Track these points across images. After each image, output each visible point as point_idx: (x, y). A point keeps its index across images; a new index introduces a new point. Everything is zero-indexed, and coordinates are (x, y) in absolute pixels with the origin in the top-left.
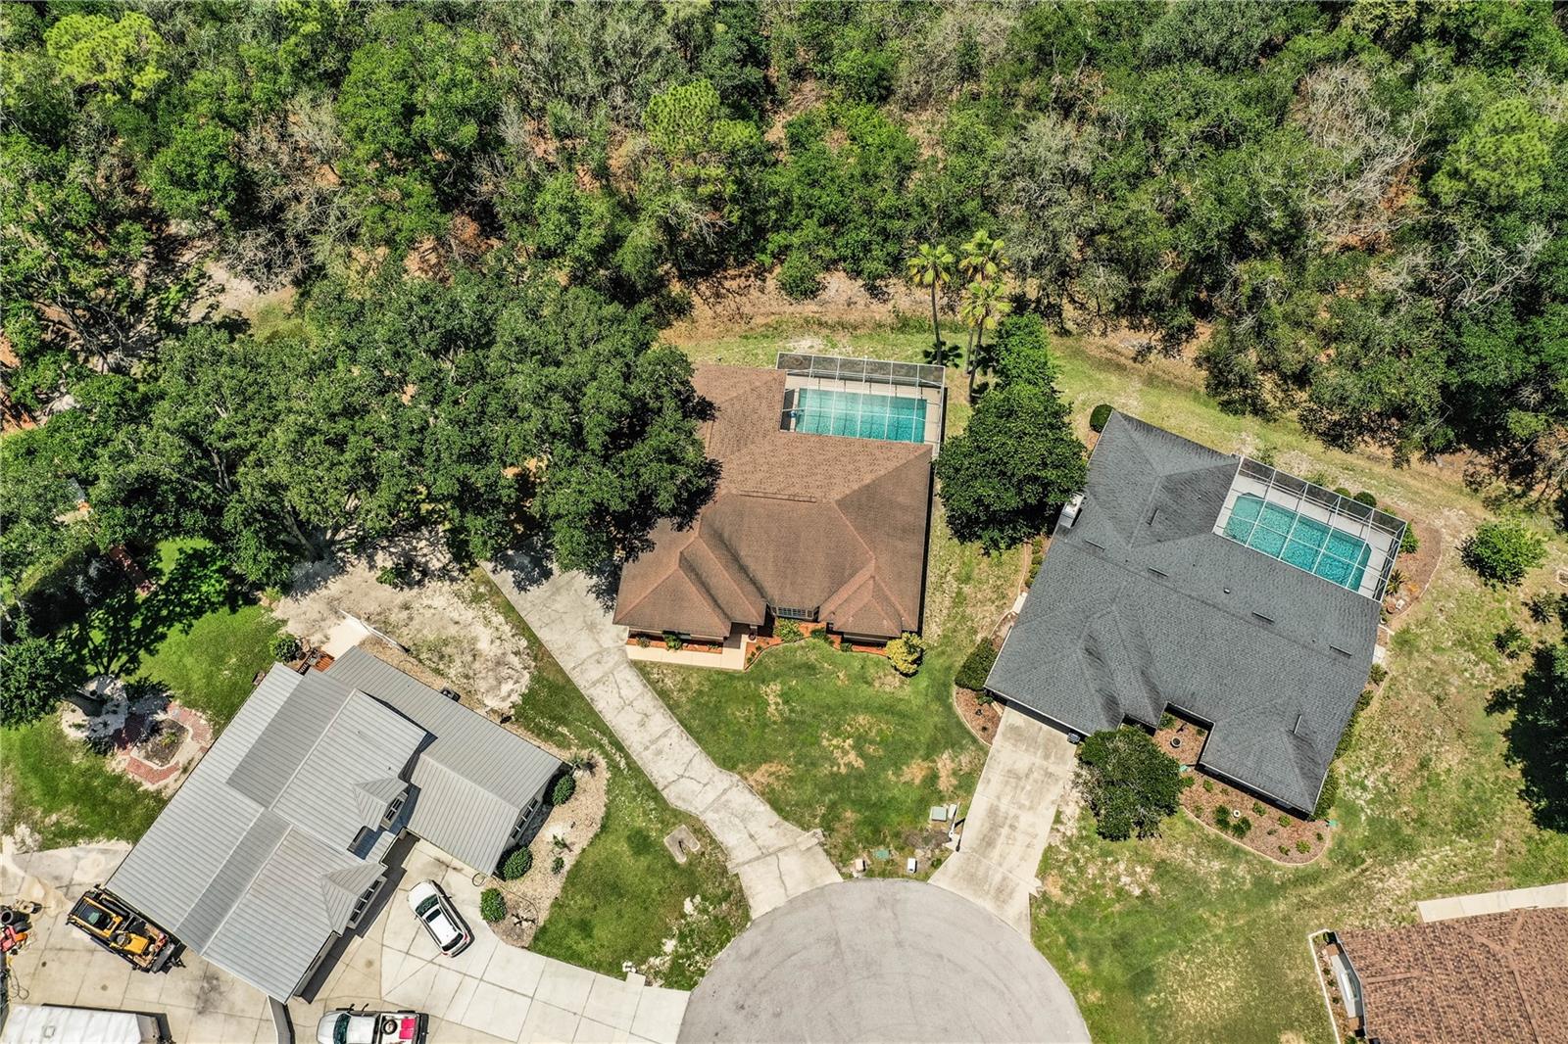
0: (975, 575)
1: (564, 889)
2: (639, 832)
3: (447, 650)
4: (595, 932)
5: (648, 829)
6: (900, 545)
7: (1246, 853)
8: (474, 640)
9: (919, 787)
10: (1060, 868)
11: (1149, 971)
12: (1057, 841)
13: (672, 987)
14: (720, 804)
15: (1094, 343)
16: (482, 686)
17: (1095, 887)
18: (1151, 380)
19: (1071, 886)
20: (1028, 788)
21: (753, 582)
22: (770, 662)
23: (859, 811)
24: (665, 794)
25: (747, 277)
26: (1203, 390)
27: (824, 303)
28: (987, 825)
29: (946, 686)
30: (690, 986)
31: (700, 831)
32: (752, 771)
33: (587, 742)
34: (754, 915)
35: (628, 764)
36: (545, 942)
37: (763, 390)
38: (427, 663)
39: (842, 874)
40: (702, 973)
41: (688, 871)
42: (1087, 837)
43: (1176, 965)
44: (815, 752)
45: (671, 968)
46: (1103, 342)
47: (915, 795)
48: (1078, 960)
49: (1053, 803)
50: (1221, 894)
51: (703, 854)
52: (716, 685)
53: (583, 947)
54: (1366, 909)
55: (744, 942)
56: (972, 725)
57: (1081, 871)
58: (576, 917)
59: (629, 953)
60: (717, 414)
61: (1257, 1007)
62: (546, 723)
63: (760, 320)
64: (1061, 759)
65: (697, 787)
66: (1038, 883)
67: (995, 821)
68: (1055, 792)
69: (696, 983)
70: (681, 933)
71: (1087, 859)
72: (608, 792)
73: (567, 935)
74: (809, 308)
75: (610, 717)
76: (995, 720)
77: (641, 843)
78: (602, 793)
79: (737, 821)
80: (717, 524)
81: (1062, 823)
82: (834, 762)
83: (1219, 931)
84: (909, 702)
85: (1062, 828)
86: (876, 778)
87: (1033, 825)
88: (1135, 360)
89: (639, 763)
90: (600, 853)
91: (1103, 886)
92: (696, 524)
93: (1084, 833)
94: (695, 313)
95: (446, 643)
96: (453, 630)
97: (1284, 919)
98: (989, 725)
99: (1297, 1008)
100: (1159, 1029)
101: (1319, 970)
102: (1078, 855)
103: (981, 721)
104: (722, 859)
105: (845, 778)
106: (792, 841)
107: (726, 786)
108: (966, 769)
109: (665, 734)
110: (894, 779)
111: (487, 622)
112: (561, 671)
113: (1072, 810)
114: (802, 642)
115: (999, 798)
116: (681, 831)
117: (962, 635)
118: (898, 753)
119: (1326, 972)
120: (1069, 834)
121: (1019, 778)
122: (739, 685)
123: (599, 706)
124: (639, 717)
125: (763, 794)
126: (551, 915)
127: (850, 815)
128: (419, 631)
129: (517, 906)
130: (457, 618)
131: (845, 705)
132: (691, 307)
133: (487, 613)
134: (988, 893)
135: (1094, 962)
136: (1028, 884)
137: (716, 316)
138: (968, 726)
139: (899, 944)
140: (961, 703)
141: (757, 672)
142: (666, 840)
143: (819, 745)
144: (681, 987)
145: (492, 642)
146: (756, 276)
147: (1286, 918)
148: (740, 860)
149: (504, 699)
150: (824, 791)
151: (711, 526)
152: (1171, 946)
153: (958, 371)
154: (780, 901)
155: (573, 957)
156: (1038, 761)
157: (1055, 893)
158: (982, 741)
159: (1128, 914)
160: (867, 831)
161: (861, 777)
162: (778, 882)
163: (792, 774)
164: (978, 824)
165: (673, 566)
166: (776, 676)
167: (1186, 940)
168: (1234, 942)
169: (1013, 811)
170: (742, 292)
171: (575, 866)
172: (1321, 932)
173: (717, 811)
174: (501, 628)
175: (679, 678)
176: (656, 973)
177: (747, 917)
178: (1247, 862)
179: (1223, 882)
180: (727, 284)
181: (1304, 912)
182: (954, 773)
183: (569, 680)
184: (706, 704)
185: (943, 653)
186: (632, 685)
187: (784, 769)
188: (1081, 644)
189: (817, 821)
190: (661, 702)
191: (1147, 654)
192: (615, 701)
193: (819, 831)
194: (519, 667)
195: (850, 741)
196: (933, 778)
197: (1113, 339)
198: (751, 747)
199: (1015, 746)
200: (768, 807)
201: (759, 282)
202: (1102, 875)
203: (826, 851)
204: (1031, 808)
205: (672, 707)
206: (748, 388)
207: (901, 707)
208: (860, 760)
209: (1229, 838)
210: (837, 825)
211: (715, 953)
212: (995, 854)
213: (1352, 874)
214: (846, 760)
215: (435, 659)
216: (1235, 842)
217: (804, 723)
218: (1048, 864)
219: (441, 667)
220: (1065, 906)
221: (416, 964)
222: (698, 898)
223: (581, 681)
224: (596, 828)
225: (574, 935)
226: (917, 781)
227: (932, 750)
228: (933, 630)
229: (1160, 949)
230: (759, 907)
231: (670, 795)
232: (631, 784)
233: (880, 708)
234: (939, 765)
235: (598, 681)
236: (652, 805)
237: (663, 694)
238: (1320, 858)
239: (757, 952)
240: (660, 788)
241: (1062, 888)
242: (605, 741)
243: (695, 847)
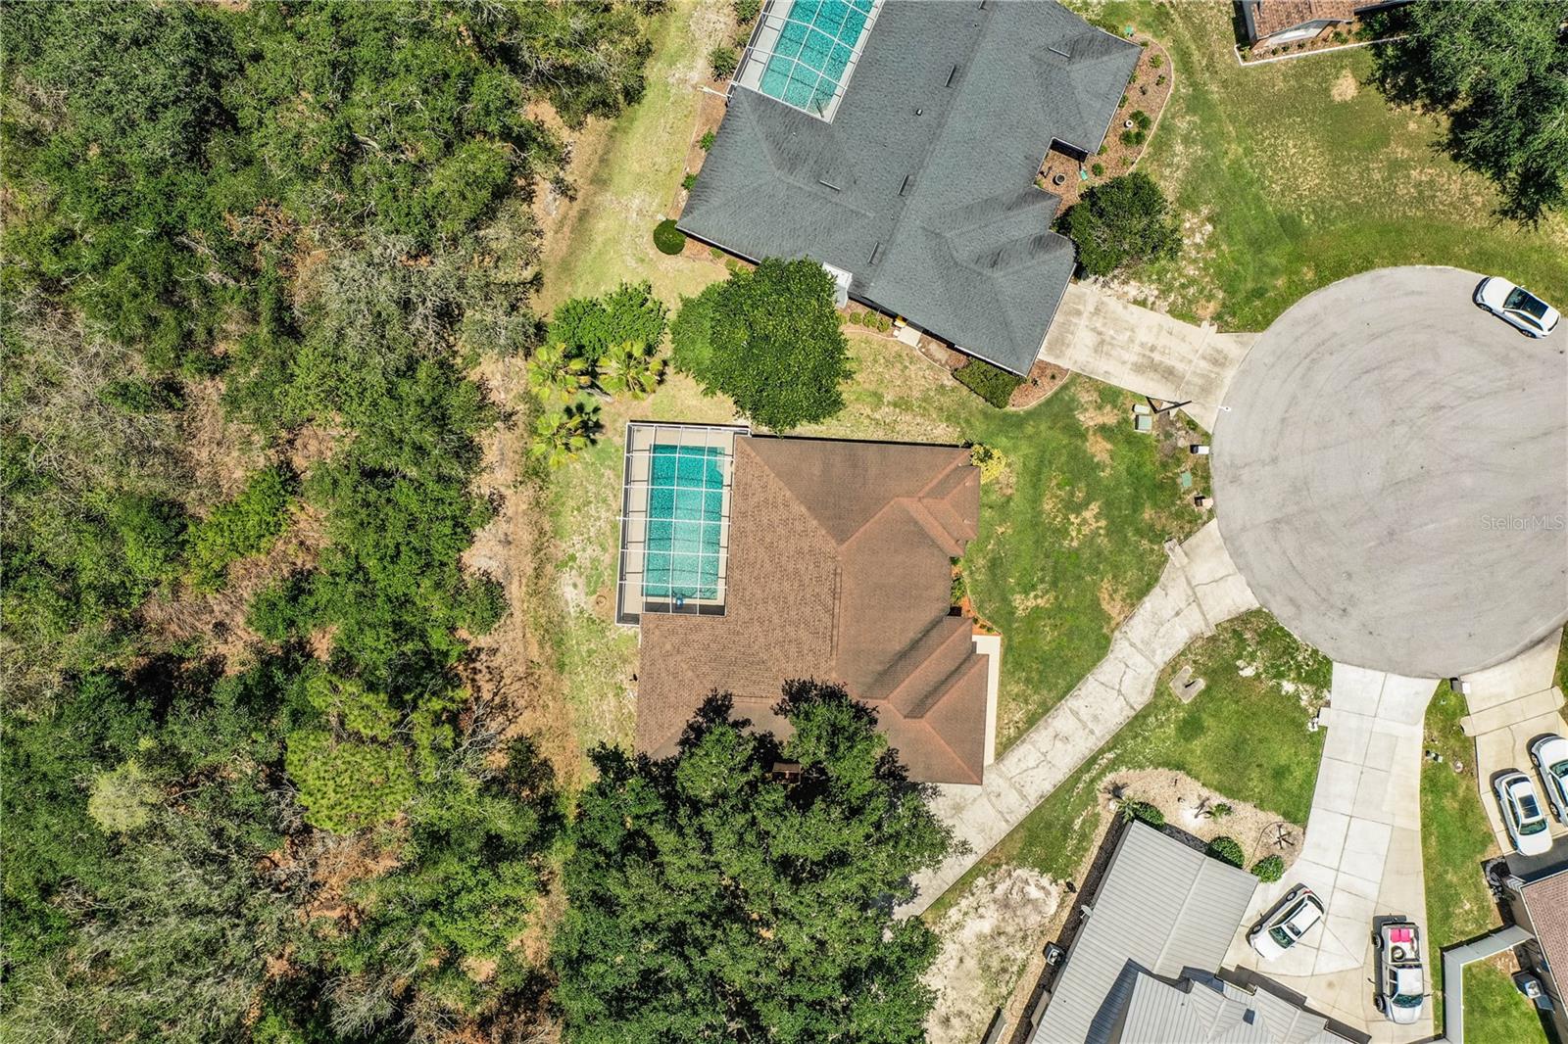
0: (872, 388)
1: (1245, 800)
2: (1180, 730)
3: (995, 964)
4: (1282, 763)
5: (1176, 721)
6: (873, 471)
7: (1165, 118)
8: (981, 937)
9: (1114, 444)
10: (1190, 302)
11: (1282, 220)
12: (1164, 305)
13: (1330, 680)
14: (1145, 649)
15: (551, 246)
16: (1034, 920)
17: (1205, 269)
18: (600, 182)
19: (1206, 292)
20: (1112, 332)
21: (927, 632)
22: (989, 608)
23: (1143, 504)
24: (1139, 707)
25: (475, 671)
26: (611, 122)
27: (508, 572)
28: (1152, 374)
29: (1006, 417)
30: (1327, 662)
31: (1173, 667)
32: (1109, 618)
33: (1089, 796)
34: (1256, 605)
35: (1110, 750)
36: (1297, 811)
37: (676, 640)
38: (1011, 985)
39: (1209, 519)
40: (1315, 652)
41: (1211, 675)
42: (1158, 274)
43: (1275, 195)
44: (1086, 554)
45: (1312, 683)
46: (549, 235)
47: (1124, 450)
48: (1275, 287)
49: (1125, 307)
50: (1207, 146)
51: (1195, 662)
52: (1019, 665)
53: (1298, 773)
54: (1211, 8)
55: (1282, 613)
56: (1048, 390)
57: (1192, 282)
58: (1270, 783)
59: (1300, 726)
60: (721, 693)
61: (1311, 120)
62: (1072, 843)
63: (534, 652)
64: (1080, 298)
65: (1130, 673)
66: (1205, 324)
67: (1148, 366)
68: (1114, 305)
69: (1325, 657)
70: (1274, 677)
71: (1180, 274)
72: (1142, 767)
73: (1288, 791)
74: (515, 592)
75: (1060, 774)
76: (1043, 367)
77: (1191, 727)
78: (1144, 773)
79: (1163, 630)
80: (869, 680)
81: (1146, 299)
82: (1095, 534)
83: (1241, 150)
84: (1026, 456)
85: (1151, 299)
86: (1107, 488)
87: (1150, 329)
88: (572, 199)
89: (1108, 737)
90: (1204, 767)
91: (1204, 259)
92: (870, 704)
93: (1154, 277)
94: (528, 732)
95: (987, 969)
96: (971, 964)
97: (1226, 88)
98: (1049, 372)
99: (1309, 82)
100: (1334, 214)
101: (1274, 59)
102: (1177, 284)
103: (1044, 382)
104: (1200, 643)
105: (1112, 522)
106: (1180, 573)
107: (1127, 644)
108: (1095, 396)
109: (1075, 714)
110: (1108, 470)
111: (958, 926)
112: (1010, 835)
113: (1133, 289)
114: (965, 574)
115: (1124, 363)
116: (1176, 687)
117: (946, 401)
118: (1082, 468)
119: (1274, 52)
120: (1156, 293)
121: (1102, 342)
122: (1017, 639)
123: (1048, 788)
124: (1058, 744)
125: (1133, 605)
126: (1270, 810)
127: (1148, 514)
128: (974, 1001)
129: (1267, 846)
130: (955, 961)
131: (1035, 524)
132: (520, 739)
133: (946, 928)
134: (1218, 374)
135: (1274, 272)
136: (1207, 335)
137: (530, 705)
138: (1049, 394)
139: (1274, 460)
140: (1021, 403)
141: (1003, 620)
142: (1186, 701)
143: (1078, 549)
144: (1329, 672)
145: (981, 917)
146: (474, 661)
147: (1225, 84)
148: (1203, 623)
149: (1048, 893)
150: (1125, 541)
151: (870, 687)
152: (1257, 198)
153: (605, 409)
154: (1241, 579)
155: (1309, 783)
156: (1083, 322)
157: (1212, 307)
158: (1066, 380)
159: (1231, 237)
160: (1162, 497)
161: (1109, 505)
162: (1221, 583)
163: (1110, 577)
164: (1151, 384)
165: (924, 725)
166: (1005, 600)
167: (1251, 183)
168: (1251, 138)
169: (1137, 348)
170: (495, 675)
171: (1220, 792)
172: (1238, 54)
173: (1154, 652)
174: (964, 909)
175: (1012, 705)
176: (1317, 697)
177: (1258, 612)
178: (1173, 118)
179: (1194, 142)
180: (486, 696)
181: (1219, 67)
182: (1100, 408)
183: (1021, 825)
184: (1041, 673)
185: (967, 421)
186: (1025, 755)
187: (1105, 584)
188: (987, 272)
189: (1156, 547)
190: (1041, 723)
191: (989, 204)
192: (1042, 771)
193: (1167, 545)
194: (1009, 882)
195: (1072, 517)
196: (1103, 429)
197: (546, 224)
198: (1084, 620)
199: (1068, 346)
200: (1146, 599)
201: (483, 656)
202: (1195, 261)
203: (1186, 538)
204: (1133, 331)
205: (1046, 709)
206: (679, 658)
207: (1032, 464)
208: (1092, 506)
209: (1151, 134)
210: (1158, 527)
211: (1295, 641)
212: (1180, 367)
213: (1175, 16)
214: (1092, 521)
215: (1007, 976)
216: (1155, 127)
217: (1055, 568)
218: (1184, 313)
219: (1015, 969)
220: (1224, 298)
221: (1328, 938)
222: (1240, 663)
223: (1020, 811)
224: (1181, 774)
225: (1289, 784)
226: (1109, 446)
227: (1077, 432)
228: (943, 432)
229: (1261, 208)
230: (1248, 601)
231: (1140, 701)
232: (1130, 743)
233: (1035, 487)
234: (1092, 424)
235: (1020, 793)
236: (1151, 719)
237: (1032, 721)
238: (1163, 46)
239: (1291, 600)
240: (1133, 713)
241: (1209, 301)
242: (1086, 777)
243: (1188, 670)
